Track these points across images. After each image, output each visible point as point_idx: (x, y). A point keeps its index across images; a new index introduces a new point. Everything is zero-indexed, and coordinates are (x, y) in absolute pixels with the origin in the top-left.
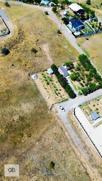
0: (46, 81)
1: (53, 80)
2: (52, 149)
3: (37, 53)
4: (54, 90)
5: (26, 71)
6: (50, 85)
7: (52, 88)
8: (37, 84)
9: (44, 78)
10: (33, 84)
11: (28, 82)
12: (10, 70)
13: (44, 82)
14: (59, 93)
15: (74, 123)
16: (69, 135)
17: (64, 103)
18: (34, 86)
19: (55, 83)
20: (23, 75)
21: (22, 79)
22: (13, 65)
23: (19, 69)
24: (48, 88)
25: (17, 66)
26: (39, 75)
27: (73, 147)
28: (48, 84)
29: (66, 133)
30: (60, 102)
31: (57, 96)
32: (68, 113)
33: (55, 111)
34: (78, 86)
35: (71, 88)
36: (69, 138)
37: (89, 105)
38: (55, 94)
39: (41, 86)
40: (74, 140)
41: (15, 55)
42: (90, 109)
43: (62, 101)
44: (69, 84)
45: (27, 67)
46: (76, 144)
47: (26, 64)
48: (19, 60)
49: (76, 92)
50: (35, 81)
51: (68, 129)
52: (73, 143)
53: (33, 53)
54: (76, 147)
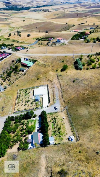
1: (53, 133)
2: (72, 87)
4: (56, 122)
5: (81, 145)
6: (57, 128)
7: (57, 125)
8: (70, 131)
10: (75, 131)
11: (81, 132)
13: (62, 131)
14: (52, 119)
15: (52, 99)
18: (75, 129)
19: (51, 129)
20: (85, 140)
21: (87, 135)
22: (97, 153)
23: (89, 148)
24: (61, 125)
25: (92, 152)
26: (65, 141)
27: (60, 88)
28: (59, 129)
29: (61, 94)
30: (55, 112)
31: (56, 117)
32: (53, 105)
33: (62, 107)
34: (32, 123)
36: (60, 92)
37: (35, 107)
38: (56, 119)
39: (67, 129)
40: (58, 91)
41: (95, 168)
42: (36, 105)
43: (53, 113)
44: (38, 126)
45: (78, 150)
46: (57, 89)
47: (79, 154)
48: (88, 160)
49: (37, 118)
50: (72, 135)
51: (58, 96)
53: (66, 170)
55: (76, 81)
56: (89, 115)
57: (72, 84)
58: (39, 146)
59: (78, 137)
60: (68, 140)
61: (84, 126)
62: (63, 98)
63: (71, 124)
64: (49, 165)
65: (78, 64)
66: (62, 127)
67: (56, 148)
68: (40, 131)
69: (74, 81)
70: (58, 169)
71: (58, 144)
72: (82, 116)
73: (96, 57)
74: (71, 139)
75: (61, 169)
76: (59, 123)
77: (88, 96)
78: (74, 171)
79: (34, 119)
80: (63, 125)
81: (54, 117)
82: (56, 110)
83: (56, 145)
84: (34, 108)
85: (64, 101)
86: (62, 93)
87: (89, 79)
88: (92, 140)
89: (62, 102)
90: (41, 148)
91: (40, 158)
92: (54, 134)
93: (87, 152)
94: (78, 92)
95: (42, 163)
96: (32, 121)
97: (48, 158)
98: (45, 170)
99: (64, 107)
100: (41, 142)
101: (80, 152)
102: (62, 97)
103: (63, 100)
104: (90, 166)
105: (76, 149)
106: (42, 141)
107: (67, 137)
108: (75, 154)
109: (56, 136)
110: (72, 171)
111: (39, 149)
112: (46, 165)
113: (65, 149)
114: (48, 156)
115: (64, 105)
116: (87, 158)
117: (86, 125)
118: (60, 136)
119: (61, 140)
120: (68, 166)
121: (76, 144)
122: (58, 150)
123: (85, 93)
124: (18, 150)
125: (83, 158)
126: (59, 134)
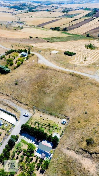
0: (53, 127)
1: (48, 132)
2: (20, 89)
3: (86, 143)
4: (40, 124)
5: (74, 119)
6: (47, 126)
7: (43, 124)
8: (56, 119)
9: (56, 127)
10: (59, 115)
11: (64, 113)
12: (83, 109)
13: (53, 124)
14: (35, 125)
15: (13, 111)
16: (14, 102)
17: (27, 120)
18: (58, 115)
20: (72, 114)
21: (69, 111)
22: (86, 113)
23: (79, 115)
25: (83, 116)
26: (63, 127)
27: (9, 98)
28: (49, 125)
29: (16, 102)
30: (30, 119)
31: (36, 121)
32: (20, 115)
33: (30, 110)
34: (22, 145)
35: (27, 138)
36: (13, 101)
37: (5, 132)
38: (38, 122)
39: (53, 120)
40: (10, 102)
41: (96, 120)
42: (4, 129)
43: (29, 120)
44: (32, 141)
45: (77, 122)
46: (8, 101)
47: (80, 124)
48: (87, 120)
49: (21, 137)
50: (61, 120)
51: (16, 105)
52: (10, 100)
53: (88, 138)
54: (8, 99)
55: (18, 83)
56: (54, 99)
57: (17, 87)
58: (53, 149)
59: (66, 117)
60: (63, 125)
61: (60, 108)
62: (22, 103)
63: (51, 114)
64: (77, 149)
65: (3, 68)
66: (48, 122)
67: (65, 137)
68: (40, 140)
69: (16, 84)
70: (84, 144)
71: (62, 133)
72: (51, 103)
73: (10, 56)
74: (65, 122)
75: (85, 141)
76: (43, 122)
77: (39, 88)
78: (92, 133)
79: (19, 140)
80: (47, 120)
81: (34, 123)
82: (28, 116)
83: (62, 135)
84: (6, 134)
85: (27, 105)
86: (17, 100)
87: (26, 76)
88: (74, 110)
89: (25, 106)
90: (56, 149)
91: (65, 155)
92: (51, 131)
93: (82, 118)
94: (30, 90)
95: (70, 155)
96: (20, 143)
97: (69, 148)
98: (78, 155)
99: (32, 109)
100: (52, 146)
101: (79, 122)
102: (20, 103)
103: (24, 104)
104: (92, 122)
105: (75, 123)
106: (52, 144)
107: (60, 124)
108: (79, 126)
109: (53, 131)
110: (90, 135)
111: (56, 152)
112: (75, 152)
113: (71, 130)
114: (68, 147)
115: (29, 108)
116: (86, 121)
117: (60, 106)
118: (56, 128)
119: (60, 129)
120: (85, 135)
121: (71, 121)
122: (68, 136)
123: (35, 87)
124: (42, 174)
125: (85, 123)
126: (53, 128)
